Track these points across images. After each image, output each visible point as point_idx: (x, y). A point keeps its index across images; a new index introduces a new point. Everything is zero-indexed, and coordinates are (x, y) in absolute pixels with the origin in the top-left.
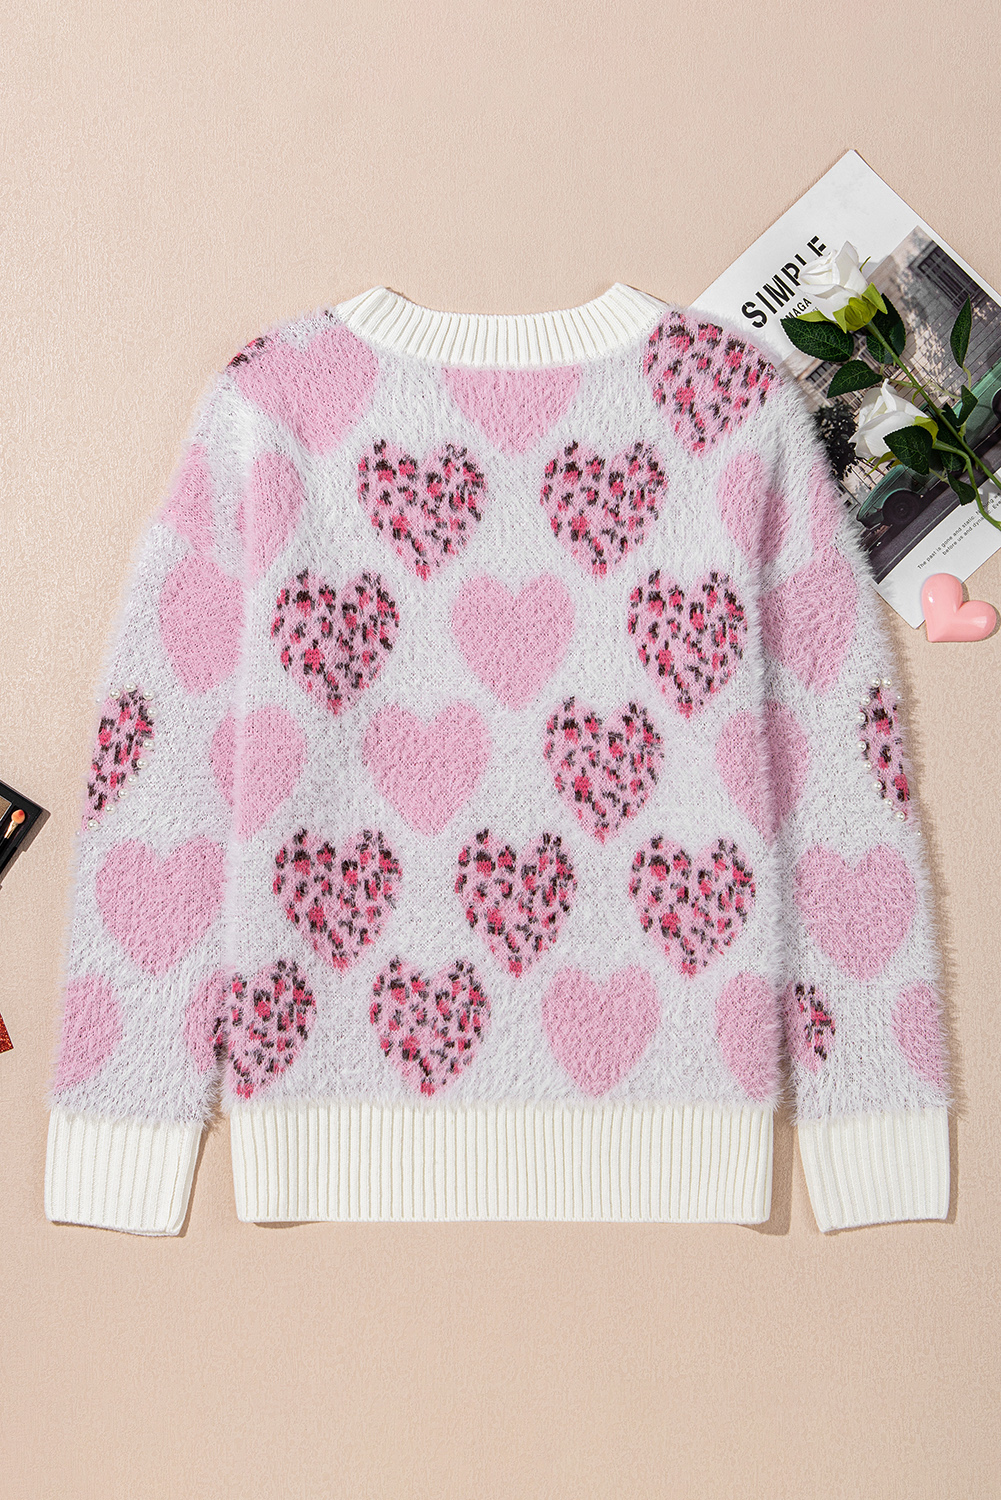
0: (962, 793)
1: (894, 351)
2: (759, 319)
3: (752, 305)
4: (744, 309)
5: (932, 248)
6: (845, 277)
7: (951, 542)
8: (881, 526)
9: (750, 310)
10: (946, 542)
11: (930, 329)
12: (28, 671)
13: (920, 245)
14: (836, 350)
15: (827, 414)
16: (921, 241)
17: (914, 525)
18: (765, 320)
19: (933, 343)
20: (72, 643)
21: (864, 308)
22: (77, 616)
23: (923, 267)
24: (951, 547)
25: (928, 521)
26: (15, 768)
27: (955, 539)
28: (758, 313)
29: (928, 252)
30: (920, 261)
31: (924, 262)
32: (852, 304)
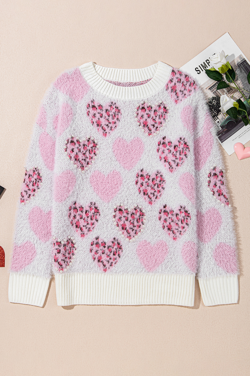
0: (245, 191)
1: (233, 79)
2: (199, 72)
3: (197, 68)
4: (196, 69)
5: (244, 60)
6: (221, 59)
7: (241, 135)
8: (225, 129)
9: (197, 69)
10: (240, 135)
11: (240, 81)
12: (9, 159)
13: (241, 59)
14: (218, 78)
15: (215, 99)
16: (241, 58)
17: (233, 130)
18: (200, 73)
19: (241, 84)
20: (20, 152)
21: (226, 67)
22: (21, 145)
23: (241, 65)
24: (241, 137)
25: (236, 129)
26: (4, 184)
27: (242, 135)
28: (199, 70)
29: (243, 61)
30: (240, 63)
31: (241, 63)
32: (223, 66)
